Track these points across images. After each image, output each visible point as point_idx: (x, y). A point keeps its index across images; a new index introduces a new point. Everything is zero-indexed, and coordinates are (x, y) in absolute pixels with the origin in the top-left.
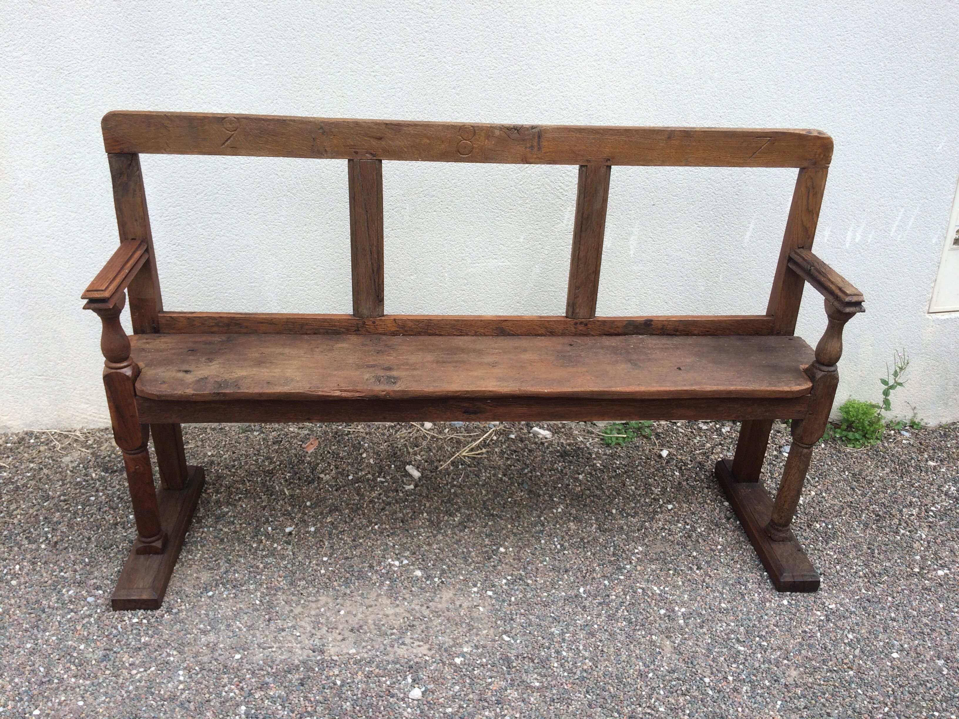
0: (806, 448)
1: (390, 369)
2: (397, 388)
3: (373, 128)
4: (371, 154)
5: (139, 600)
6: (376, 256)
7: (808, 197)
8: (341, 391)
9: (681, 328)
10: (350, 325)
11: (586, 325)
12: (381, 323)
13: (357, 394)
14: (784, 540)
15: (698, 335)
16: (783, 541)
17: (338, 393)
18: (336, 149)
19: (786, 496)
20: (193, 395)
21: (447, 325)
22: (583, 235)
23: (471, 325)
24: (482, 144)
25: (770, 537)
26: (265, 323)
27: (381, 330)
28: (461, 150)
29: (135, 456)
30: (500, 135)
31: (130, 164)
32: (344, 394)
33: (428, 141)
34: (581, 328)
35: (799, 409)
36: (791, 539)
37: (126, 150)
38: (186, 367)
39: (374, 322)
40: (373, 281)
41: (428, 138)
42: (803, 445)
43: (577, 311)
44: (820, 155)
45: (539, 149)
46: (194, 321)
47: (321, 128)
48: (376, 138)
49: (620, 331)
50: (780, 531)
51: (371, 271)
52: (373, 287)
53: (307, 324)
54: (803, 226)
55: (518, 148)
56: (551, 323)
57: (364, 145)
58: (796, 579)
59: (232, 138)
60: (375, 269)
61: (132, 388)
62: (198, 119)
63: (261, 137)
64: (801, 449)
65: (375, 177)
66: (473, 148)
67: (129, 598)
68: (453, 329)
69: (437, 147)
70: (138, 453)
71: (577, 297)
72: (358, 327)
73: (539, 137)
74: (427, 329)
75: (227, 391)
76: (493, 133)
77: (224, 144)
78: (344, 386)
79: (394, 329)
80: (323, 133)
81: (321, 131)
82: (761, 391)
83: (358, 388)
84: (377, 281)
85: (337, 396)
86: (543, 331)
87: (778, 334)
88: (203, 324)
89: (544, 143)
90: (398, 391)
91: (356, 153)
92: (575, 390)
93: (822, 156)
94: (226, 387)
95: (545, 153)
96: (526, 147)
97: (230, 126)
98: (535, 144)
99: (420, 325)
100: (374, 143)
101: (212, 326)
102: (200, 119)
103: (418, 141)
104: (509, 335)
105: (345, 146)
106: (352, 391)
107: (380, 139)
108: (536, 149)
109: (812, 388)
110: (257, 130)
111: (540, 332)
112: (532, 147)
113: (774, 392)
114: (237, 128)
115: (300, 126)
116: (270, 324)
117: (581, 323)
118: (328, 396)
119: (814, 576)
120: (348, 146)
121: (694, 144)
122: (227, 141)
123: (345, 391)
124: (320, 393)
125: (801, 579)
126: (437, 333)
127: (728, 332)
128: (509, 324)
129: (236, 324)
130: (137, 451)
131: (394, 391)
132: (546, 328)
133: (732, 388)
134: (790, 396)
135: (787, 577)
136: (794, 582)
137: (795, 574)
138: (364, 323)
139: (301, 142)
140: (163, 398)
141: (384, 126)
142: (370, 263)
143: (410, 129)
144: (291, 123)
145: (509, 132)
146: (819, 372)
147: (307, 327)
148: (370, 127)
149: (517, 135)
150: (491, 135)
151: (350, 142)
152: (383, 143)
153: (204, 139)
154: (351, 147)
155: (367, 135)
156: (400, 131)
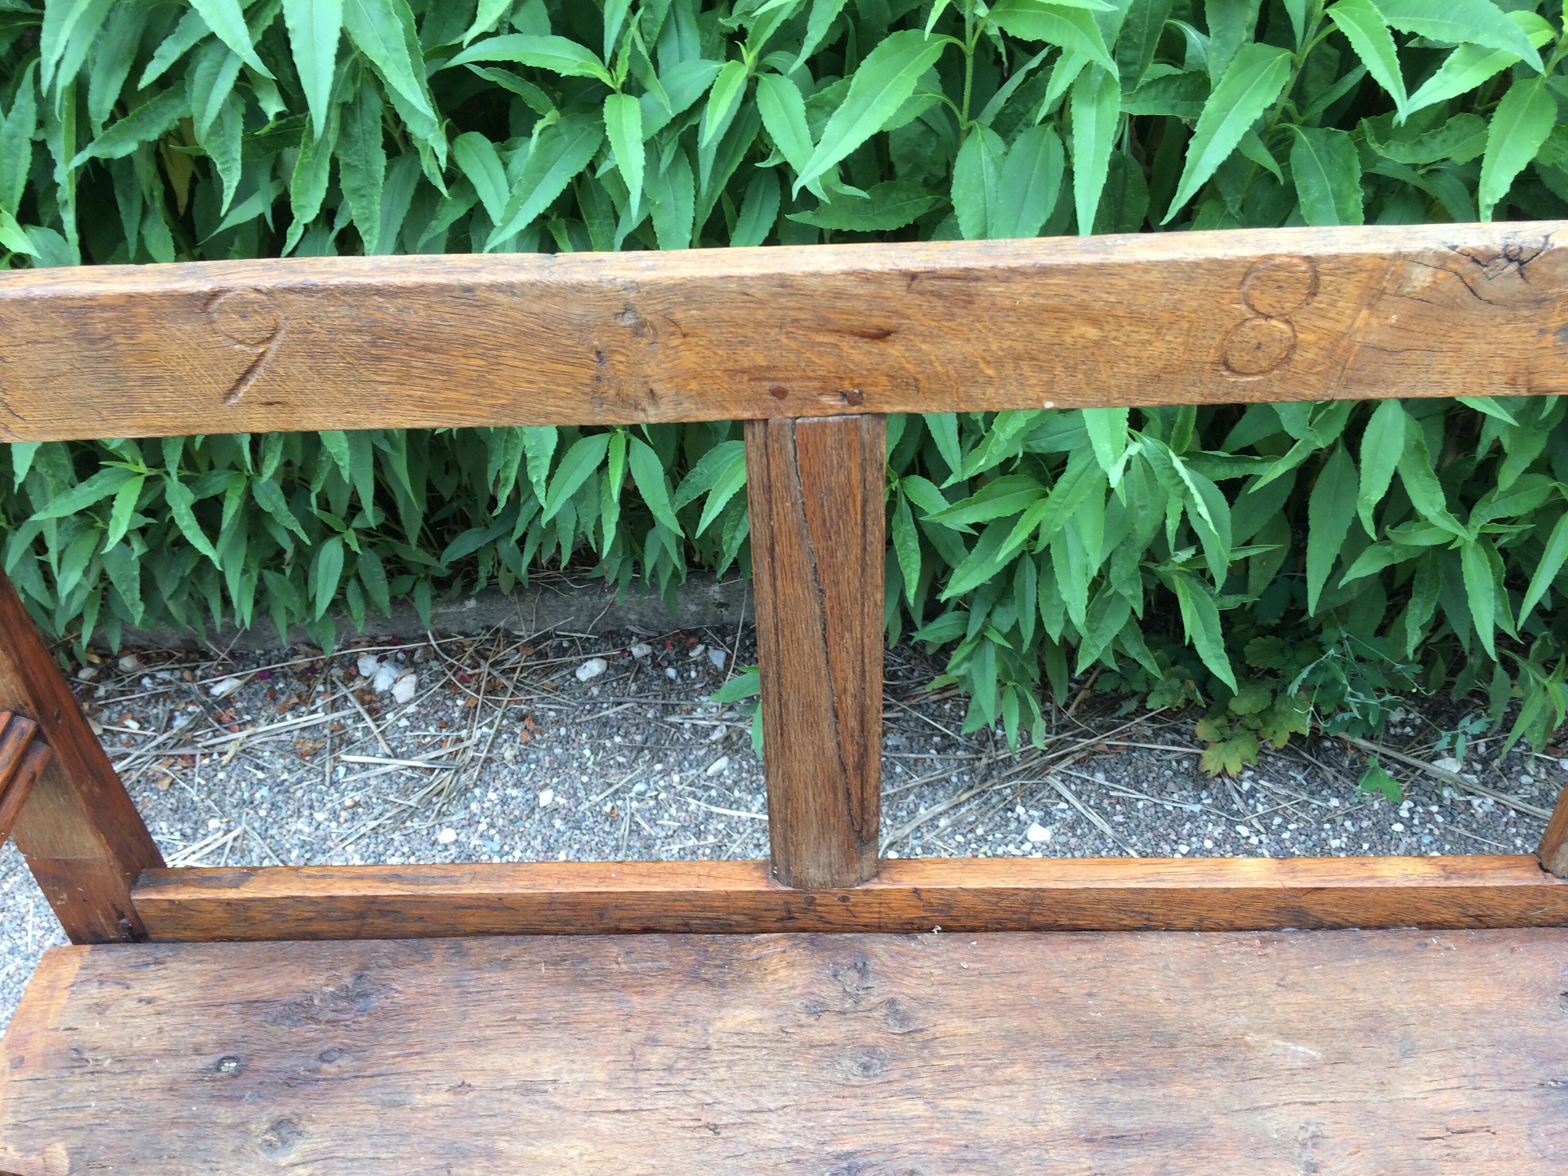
3: (857, 297)
4: (843, 393)
6: (853, 723)
10: (763, 906)
12: (868, 899)
18: (694, 385)
21: (1099, 902)
23: (1189, 903)
24: (1341, 328)
26: (480, 907)
27: (866, 919)
28: (1236, 360)
30: (1434, 286)
33: (1092, 333)
40: (841, 796)
41: (1095, 322)
46: (247, 909)
47: (628, 308)
48: (863, 335)
51: (837, 767)
52: (842, 806)
55: (1507, 333)
56: (1485, 894)
57: (810, 362)
59: (260, 371)
60: (850, 762)
62: (103, 307)
63: (378, 358)
65: (856, 476)
66: (1294, 346)
68: (1119, 911)
69: (1131, 351)
72: (789, 911)
74: (1029, 914)
76: (1400, 279)
77: (231, 392)
79: (912, 914)
80: (638, 330)
81: (629, 320)
84: (855, 791)
86: (1448, 914)
91: (780, 393)
96: (1542, 332)
97: (243, 324)
99: (1005, 903)
100: (856, 350)
101: (310, 919)
102: (113, 308)
103: (1046, 334)
104: (1322, 926)
105: (733, 373)
107: (882, 335)
110: (358, 331)
111: (1436, 917)
114: (275, 330)
115: (536, 307)
120: (743, 371)
122: (243, 379)
126: (1064, 921)
128: (1327, 898)
129: (383, 913)
132: (1464, 906)
138: (811, 900)
139: (548, 365)
141: (899, 287)
142: (831, 745)
143: (1018, 287)
144: (502, 298)
147: (619, 914)
148: (838, 294)
149: (1517, 283)
150: (1390, 288)
151: (753, 356)
152: (894, 350)
153: (147, 381)
154: (756, 374)
155: (823, 325)
156: (969, 300)
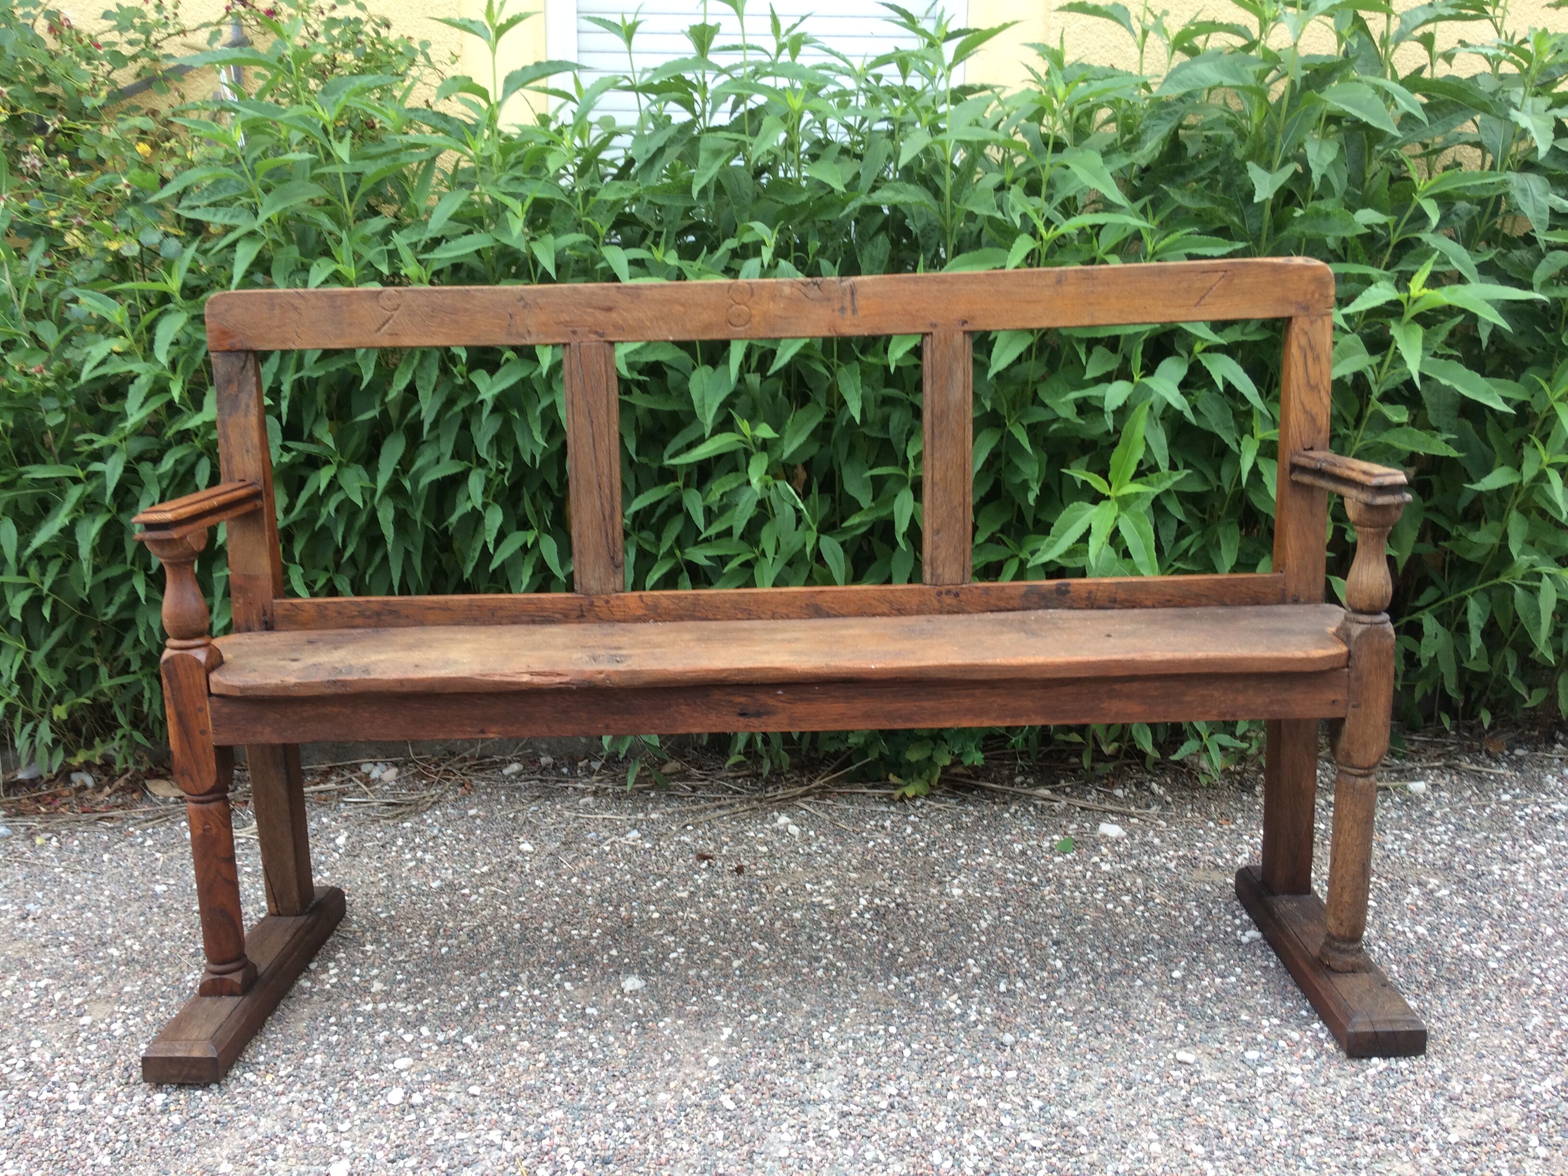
0: (1361, 776)
1: (619, 648)
2: (621, 667)
3: (599, 295)
4: (597, 333)
5: (187, 1059)
6: (607, 491)
7: (1306, 363)
8: (532, 674)
9: (1121, 596)
10: (569, 607)
11: (957, 595)
12: (619, 600)
13: (558, 680)
14: (1354, 970)
15: (1154, 607)
16: (1353, 972)
17: (526, 678)
18: (543, 329)
19: (1342, 877)
20: (295, 685)
21: (725, 602)
22: (937, 444)
24: (765, 309)
25: (1329, 967)
27: (619, 615)
28: (734, 321)
29: (205, 806)
30: (791, 294)
31: (243, 368)
32: (537, 680)
33: (682, 309)
34: (949, 600)
35: (1333, 698)
36: (1368, 967)
37: (238, 346)
38: (295, 655)
39: (607, 602)
40: (604, 534)
41: (682, 305)
42: (1354, 771)
43: (940, 571)
44: (1313, 294)
45: (854, 311)
47: (522, 299)
48: (604, 309)
49: (1015, 603)
50: (1344, 951)
51: (601, 517)
52: (604, 543)
53: (501, 608)
54: (1306, 412)
55: (821, 311)
56: (897, 594)
58: (1380, 1028)
59: (391, 321)
60: (607, 514)
61: (204, 682)
62: (342, 295)
63: (433, 317)
64: (1352, 779)
65: (602, 367)
66: (751, 316)
67: (170, 1055)
68: (735, 609)
69: (696, 317)
70: (209, 802)
71: (937, 548)
72: (582, 611)
73: (853, 294)
74: (694, 611)
75: (349, 678)
76: (780, 291)
77: (379, 329)
78: (537, 668)
79: (640, 612)
80: (525, 307)
81: (521, 303)
82: (1254, 659)
83: (558, 669)
84: (610, 532)
85: (526, 683)
86: (885, 608)
87: (1296, 601)
88: (340, 613)
89: (860, 302)
90: (625, 673)
91: (574, 332)
92: (923, 664)
93: (1317, 296)
94: (350, 673)
95: (865, 316)
96: (834, 310)
97: (389, 303)
98: (848, 304)
99: (682, 604)
100: (601, 316)
101: (354, 617)
102: (345, 295)
103: (666, 310)
104: (828, 616)
105: (557, 323)
106: (551, 674)
107: (609, 309)
108: (849, 312)
109: (1349, 655)
111: (879, 610)
112: (843, 309)
113: (1277, 660)
114: (399, 306)
115: (489, 298)
116: (444, 610)
117: (948, 592)
118: (510, 683)
119: (1413, 1021)
120: (562, 323)
121: (1100, 289)
122: (384, 325)
123: (538, 674)
124: (497, 678)
125: (1388, 1028)
126: (710, 616)
127: (1204, 600)
128: (827, 597)
129: (391, 612)
130: (210, 797)
131: (618, 672)
132: (890, 603)
133: (1200, 655)
134: (1308, 668)
135: (1360, 1025)
136: (1376, 1033)
137: (1375, 1018)
138: (592, 604)
139: (492, 320)
140: (249, 693)
141: (614, 291)
142: (598, 504)
143: (654, 292)
144: (478, 294)
145: (804, 289)
146: (1356, 626)
147: (501, 613)
148: (594, 294)
149: (818, 293)
150: (777, 294)
151: (565, 317)
152: (614, 315)
153: (350, 324)
154: (566, 324)
155: (589, 305)
156: (638, 296)
